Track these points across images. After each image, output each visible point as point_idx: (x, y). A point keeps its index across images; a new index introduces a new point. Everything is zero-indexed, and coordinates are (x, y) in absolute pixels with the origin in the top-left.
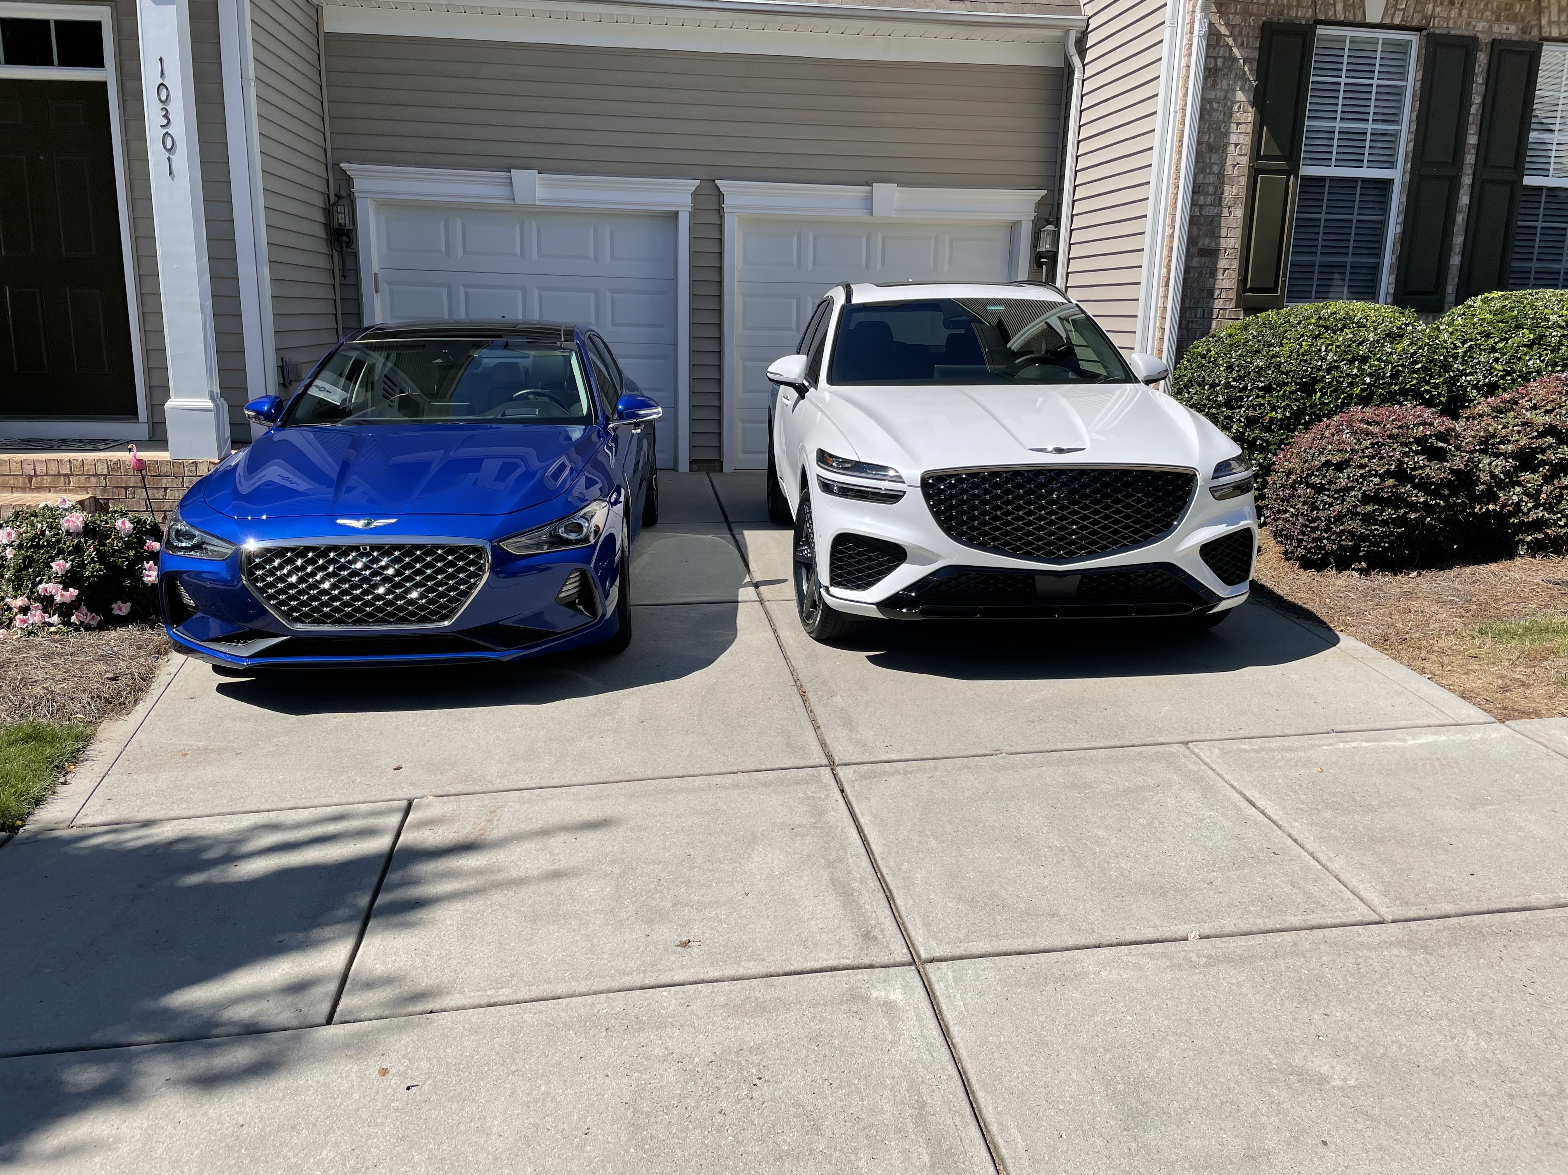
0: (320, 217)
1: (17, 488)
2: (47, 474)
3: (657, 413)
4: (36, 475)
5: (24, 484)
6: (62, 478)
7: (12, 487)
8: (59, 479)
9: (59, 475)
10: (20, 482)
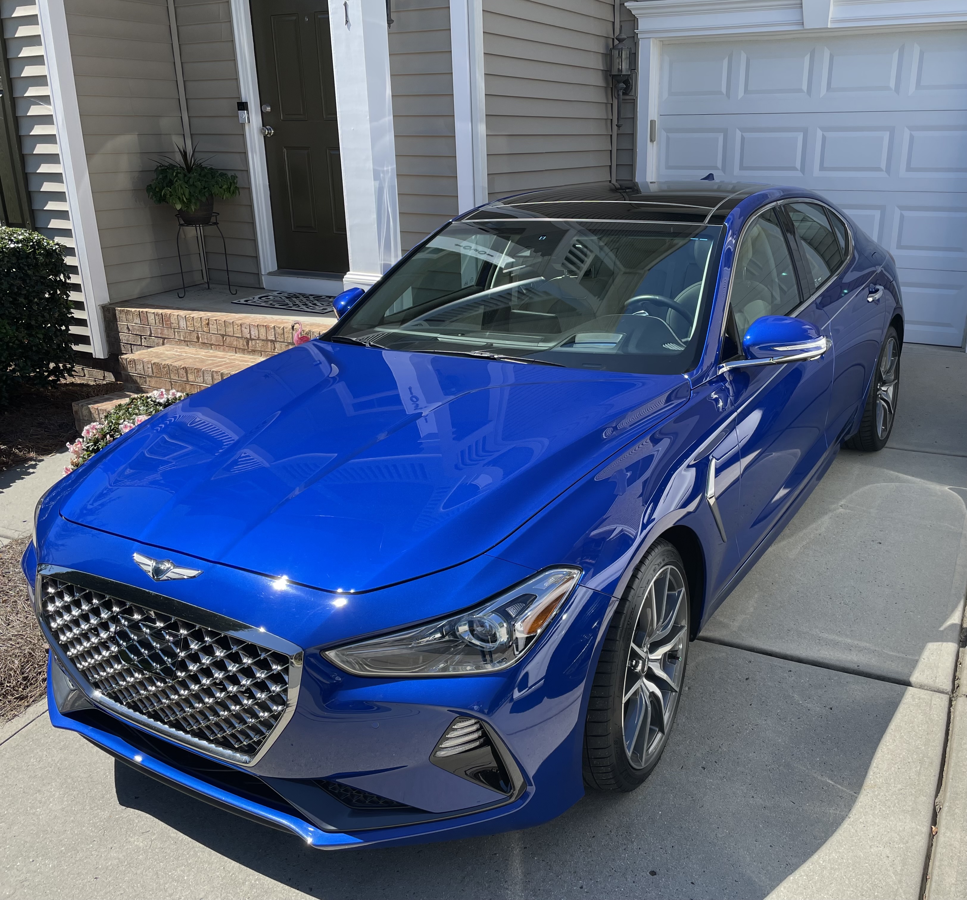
0: (598, 63)
1: (239, 349)
2: (259, 339)
3: (818, 348)
4: (252, 339)
5: (244, 346)
6: (269, 343)
7: (236, 348)
8: (267, 344)
9: (267, 340)
10: (241, 343)
